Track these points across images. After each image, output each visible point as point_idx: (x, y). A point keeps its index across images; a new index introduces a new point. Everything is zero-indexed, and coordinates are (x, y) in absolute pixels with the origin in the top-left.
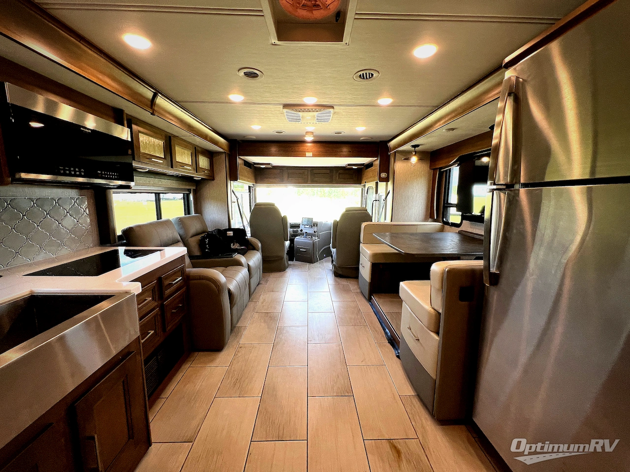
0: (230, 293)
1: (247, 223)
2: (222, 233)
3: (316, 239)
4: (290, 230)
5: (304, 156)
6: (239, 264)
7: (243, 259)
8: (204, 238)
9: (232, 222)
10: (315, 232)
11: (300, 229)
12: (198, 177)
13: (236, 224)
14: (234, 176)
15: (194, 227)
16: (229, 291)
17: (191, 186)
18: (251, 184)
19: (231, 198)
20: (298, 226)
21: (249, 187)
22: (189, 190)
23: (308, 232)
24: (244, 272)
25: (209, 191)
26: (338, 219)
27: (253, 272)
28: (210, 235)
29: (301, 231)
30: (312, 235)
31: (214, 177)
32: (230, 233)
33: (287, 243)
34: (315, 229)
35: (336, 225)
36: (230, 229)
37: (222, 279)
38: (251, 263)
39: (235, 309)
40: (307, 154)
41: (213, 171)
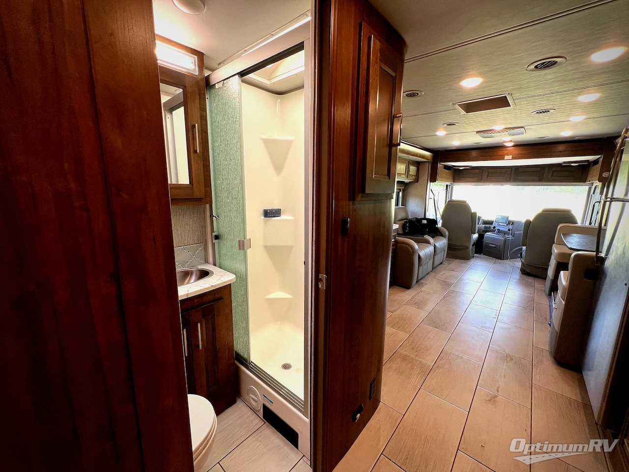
0: (419, 257)
1: (440, 216)
2: (419, 221)
3: (510, 237)
4: (480, 226)
5: (503, 159)
6: (428, 242)
7: (431, 240)
8: (406, 223)
9: (427, 214)
10: (509, 230)
11: (493, 226)
12: (406, 181)
13: (430, 215)
14: (433, 179)
15: (401, 215)
16: (419, 255)
17: (401, 186)
18: (449, 184)
19: (429, 195)
20: (491, 223)
21: (447, 186)
22: (400, 190)
23: (501, 229)
24: (431, 248)
25: (413, 190)
26: (531, 219)
27: (438, 251)
28: (410, 221)
29: (494, 227)
30: (505, 233)
31: (418, 180)
32: (425, 222)
33: (475, 236)
34: (510, 227)
35: (528, 224)
36: (425, 219)
37: (416, 246)
38: (437, 245)
39: (421, 268)
40: (506, 157)
41: (418, 177)
